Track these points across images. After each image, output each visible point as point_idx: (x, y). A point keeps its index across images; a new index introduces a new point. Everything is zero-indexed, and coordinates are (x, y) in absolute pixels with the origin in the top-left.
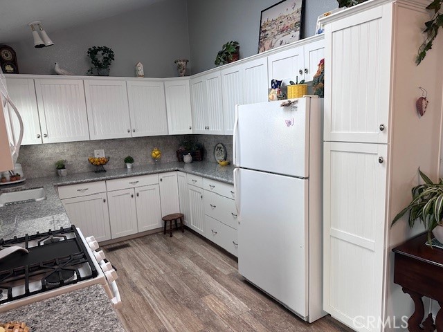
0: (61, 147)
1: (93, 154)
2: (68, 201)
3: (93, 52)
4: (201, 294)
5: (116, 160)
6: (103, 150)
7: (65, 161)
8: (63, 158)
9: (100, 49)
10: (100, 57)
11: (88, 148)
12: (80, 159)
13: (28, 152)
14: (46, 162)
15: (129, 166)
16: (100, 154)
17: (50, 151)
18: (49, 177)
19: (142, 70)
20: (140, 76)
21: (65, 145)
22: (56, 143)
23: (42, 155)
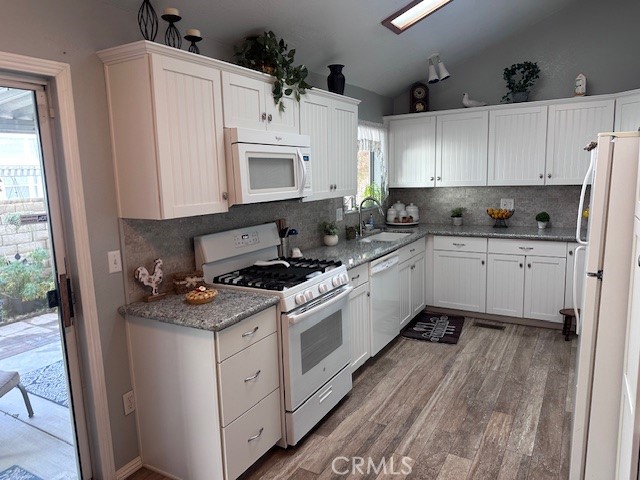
0: (462, 192)
1: (499, 205)
2: (442, 253)
3: (509, 73)
4: (501, 408)
5: (528, 215)
6: (512, 201)
7: (465, 209)
8: (463, 206)
9: (520, 66)
10: (518, 78)
11: (493, 195)
12: (482, 208)
13: (428, 196)
14: (445, 208)
15: (541, 225)
16: (508, 205)
17: (450, 195)
18: (445, 225)
19: (584, 86)
20: (579, 94)
21: (468, 190)
22: (458, 187)
23: (442, 200)
